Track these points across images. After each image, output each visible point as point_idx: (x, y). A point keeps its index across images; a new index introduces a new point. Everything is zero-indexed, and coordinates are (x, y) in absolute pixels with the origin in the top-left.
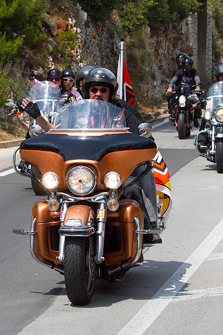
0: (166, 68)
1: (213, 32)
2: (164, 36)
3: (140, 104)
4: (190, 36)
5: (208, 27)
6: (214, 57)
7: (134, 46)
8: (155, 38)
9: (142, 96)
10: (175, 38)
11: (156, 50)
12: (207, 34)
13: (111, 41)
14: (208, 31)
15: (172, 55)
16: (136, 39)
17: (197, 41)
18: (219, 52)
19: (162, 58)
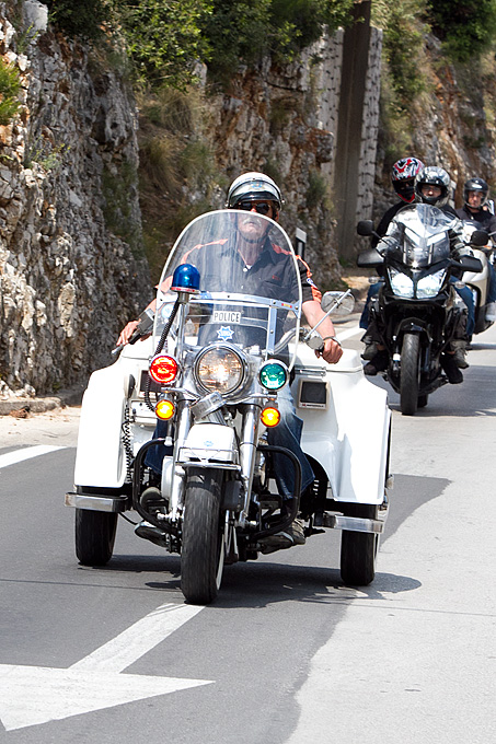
1: (382, 89)
2: (245, 94)
4: (320, 100)
5: (370, 73)
6: (380, 170)
7: (154, 122)
8: (219, 100)
10: (276, 102)
11: (218, 137)
12: (368, 95)
13: (97, 101)
14: (369, 85)
15: (266, 156)
16: (163, 100)
17: (336, 117)
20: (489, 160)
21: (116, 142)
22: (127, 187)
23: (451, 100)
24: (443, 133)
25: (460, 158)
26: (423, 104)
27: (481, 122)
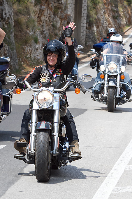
0: (47, 33)
1: (88, 3)
2: (46, 5)
3: (24, 64)
4: (69, 6)
6: (88, 25)
7: (20, 13)
8: (38, 7)
9: (26, 57)
10: (55, 7)
11: (38, 17)
12: (83, 5)
14: (83, 2)
15: (53, 22)
16: (22, 7)
17: (74, 10)
18: (93, 20)
19: (44, 24)
20: (120, 22)
21: (6, 19)
22: (10, 31)
23: (109, 5)
24: (106, 15)
25: (111, 21)
26: (100, 7)
27: (117, 12)
